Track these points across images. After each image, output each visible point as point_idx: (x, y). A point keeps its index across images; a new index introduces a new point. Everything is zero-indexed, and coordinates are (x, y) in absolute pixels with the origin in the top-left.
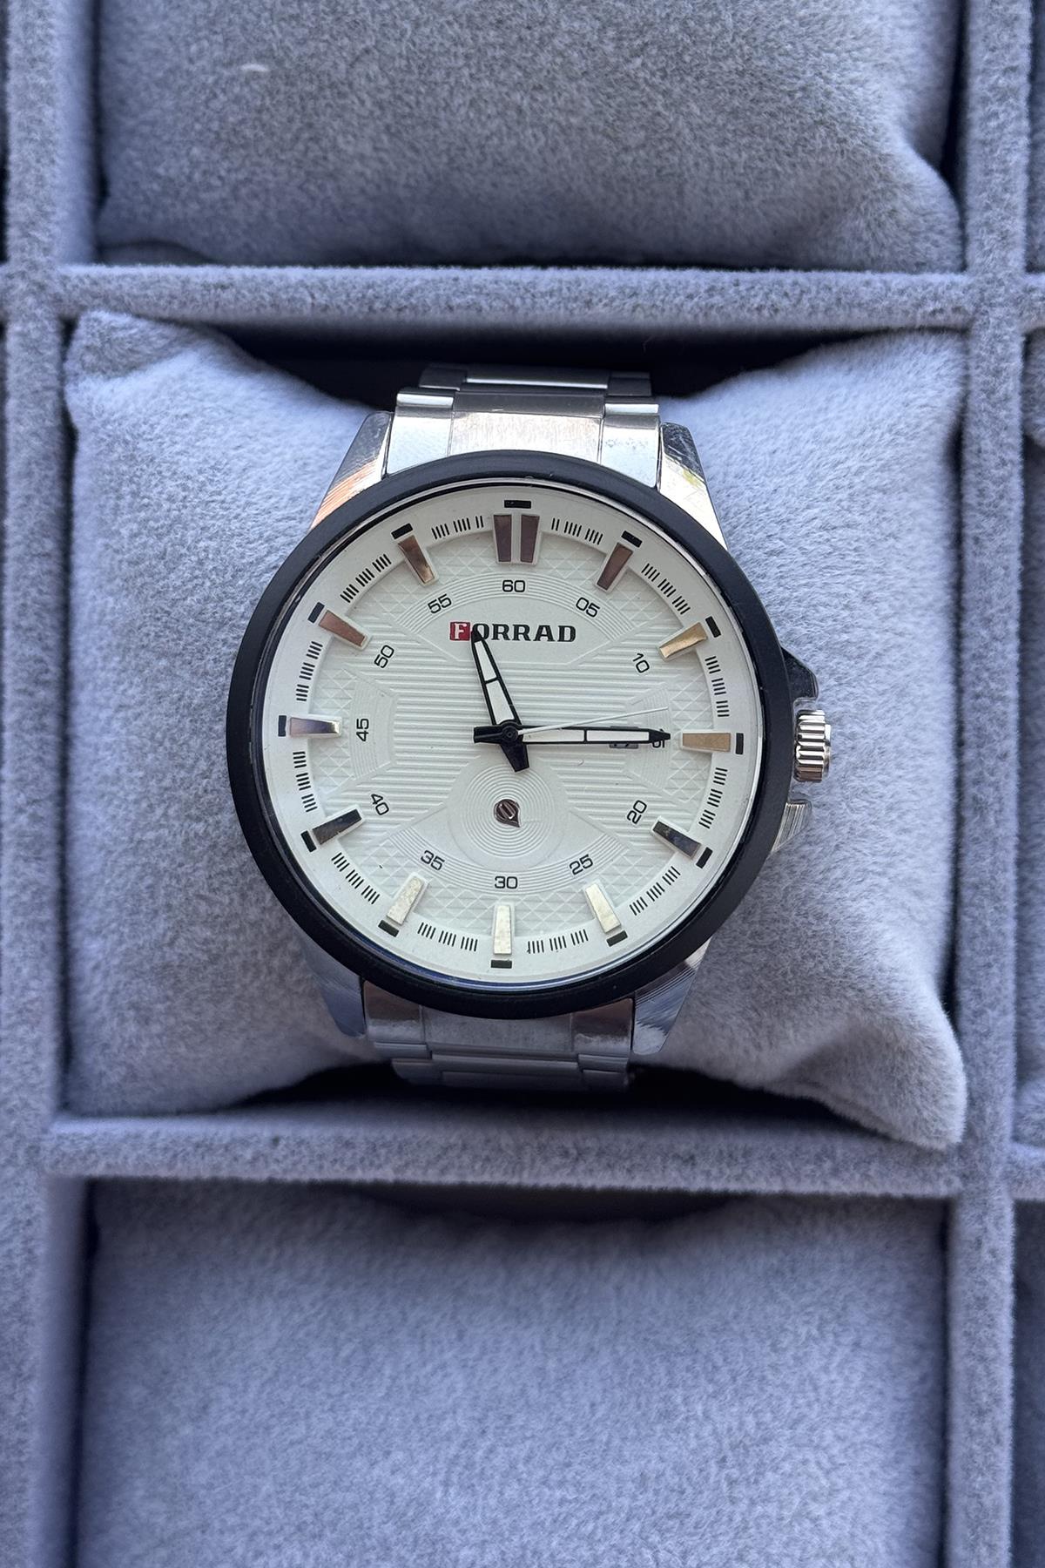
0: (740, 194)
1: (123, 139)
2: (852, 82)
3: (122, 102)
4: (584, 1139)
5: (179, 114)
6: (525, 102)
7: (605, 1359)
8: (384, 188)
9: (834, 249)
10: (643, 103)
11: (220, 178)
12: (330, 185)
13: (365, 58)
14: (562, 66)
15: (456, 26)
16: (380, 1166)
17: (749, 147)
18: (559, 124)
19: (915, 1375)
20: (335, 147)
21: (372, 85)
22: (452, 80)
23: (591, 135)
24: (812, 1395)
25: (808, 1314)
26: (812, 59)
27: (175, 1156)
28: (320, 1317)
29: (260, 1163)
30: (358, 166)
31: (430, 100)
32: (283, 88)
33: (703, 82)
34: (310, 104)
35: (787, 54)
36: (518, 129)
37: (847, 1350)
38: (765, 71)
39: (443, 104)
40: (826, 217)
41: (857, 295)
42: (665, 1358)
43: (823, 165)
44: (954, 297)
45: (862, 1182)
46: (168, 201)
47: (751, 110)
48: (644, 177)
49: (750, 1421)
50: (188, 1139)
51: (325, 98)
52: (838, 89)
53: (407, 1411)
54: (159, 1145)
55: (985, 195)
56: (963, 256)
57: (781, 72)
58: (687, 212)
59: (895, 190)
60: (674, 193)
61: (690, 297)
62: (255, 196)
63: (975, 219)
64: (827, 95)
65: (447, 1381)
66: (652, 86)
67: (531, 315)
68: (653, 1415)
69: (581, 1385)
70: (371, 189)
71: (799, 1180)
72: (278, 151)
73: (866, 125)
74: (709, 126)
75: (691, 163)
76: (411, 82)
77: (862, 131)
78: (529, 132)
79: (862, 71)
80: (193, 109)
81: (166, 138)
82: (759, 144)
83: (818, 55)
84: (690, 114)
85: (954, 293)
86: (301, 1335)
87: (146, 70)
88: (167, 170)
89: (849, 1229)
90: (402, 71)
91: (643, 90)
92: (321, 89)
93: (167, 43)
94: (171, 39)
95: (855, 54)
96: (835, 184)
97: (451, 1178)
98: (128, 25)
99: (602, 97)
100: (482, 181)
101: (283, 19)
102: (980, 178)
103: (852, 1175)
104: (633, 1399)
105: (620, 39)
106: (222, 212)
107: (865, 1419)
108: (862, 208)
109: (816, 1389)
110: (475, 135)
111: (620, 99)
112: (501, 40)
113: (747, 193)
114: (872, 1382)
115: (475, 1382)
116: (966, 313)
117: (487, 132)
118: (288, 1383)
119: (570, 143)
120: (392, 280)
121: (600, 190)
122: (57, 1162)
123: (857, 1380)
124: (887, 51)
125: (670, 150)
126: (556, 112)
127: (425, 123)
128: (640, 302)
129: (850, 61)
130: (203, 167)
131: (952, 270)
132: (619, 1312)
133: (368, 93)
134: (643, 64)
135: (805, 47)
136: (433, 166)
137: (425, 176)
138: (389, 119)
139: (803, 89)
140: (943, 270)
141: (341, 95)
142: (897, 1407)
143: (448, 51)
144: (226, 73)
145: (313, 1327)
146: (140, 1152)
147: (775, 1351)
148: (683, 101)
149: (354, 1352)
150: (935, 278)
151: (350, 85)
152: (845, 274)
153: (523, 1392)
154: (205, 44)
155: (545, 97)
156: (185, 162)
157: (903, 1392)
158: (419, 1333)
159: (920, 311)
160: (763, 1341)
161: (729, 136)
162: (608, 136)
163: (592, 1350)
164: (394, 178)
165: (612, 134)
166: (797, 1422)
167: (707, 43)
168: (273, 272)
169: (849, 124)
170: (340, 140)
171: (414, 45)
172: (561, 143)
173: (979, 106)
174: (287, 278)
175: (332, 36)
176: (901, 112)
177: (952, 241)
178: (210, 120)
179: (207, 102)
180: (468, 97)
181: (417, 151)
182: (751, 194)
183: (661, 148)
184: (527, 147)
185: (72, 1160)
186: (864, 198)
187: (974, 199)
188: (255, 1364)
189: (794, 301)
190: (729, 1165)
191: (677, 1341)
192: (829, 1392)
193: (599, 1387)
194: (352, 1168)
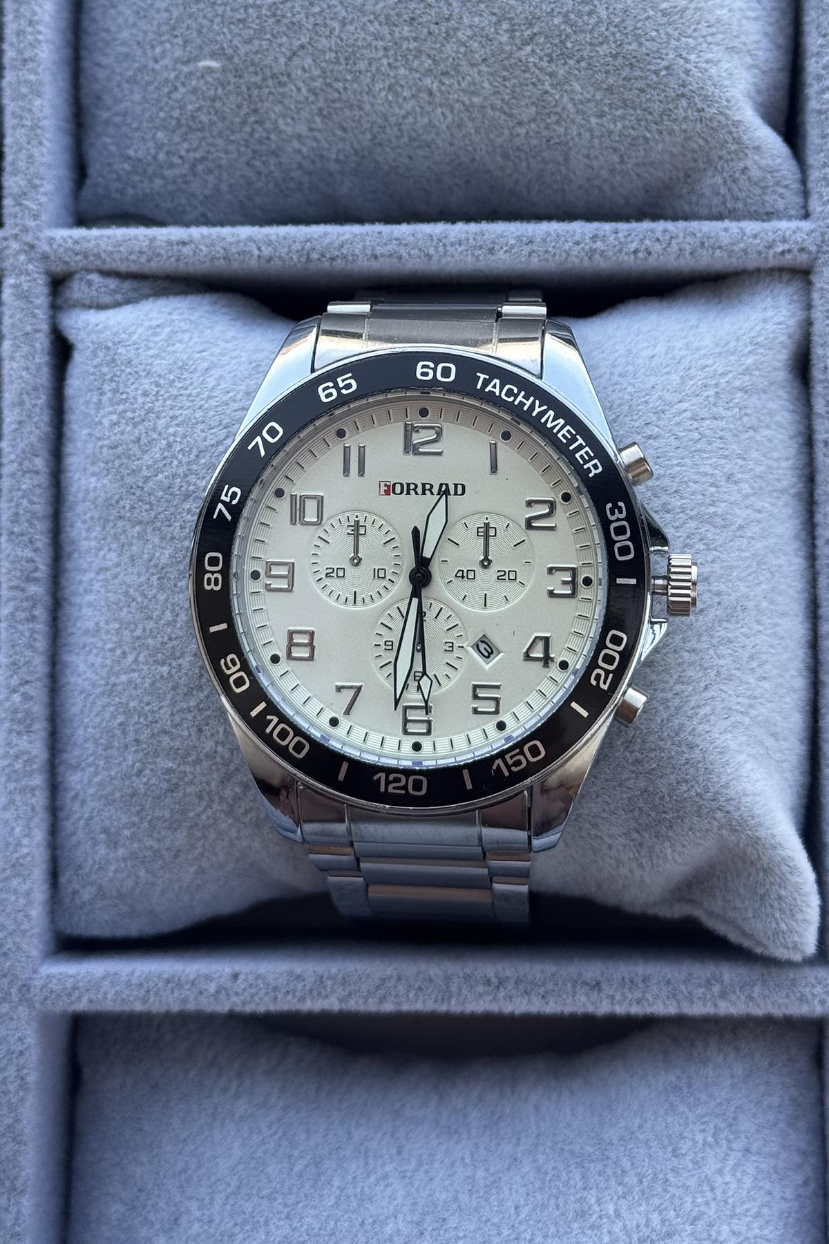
0: (616, 158)
1: (99, 129)
2: (707, 62)
3: (99, 98)
4: (504, 969)
5: (146, 105)
6: (435, 85)
7: (527, 1167)
8: (319, 164)
9: (697, 204)
10: (532, 83)
11: (181, 157)
12: (273, 161)
13: (301, 53)
14: (465, 54)
15: (376, 24)
16: (326, 996)
17: (623, 118)
18: (464, 104)
19: (799, 1178)
20: (276, 128)
21: (307, 75)
22: (374, 68)
23: (490, 112)
24: (709, 1195)
25: (703, 1123)
26: (674, 43)
27: (148, 991)
28: (276, 1137)
29: (223, 996)
30: (296, 144)
31: (355, 86)
32: (233, 80)
33: (583, 64)
34: (256, 92)
35: (653, 39)
36: (429, 109)
37: (739, 1155)
38: (634, 54)
39: (367, 89)
40: (689, 176)
41: (717, 239)
42: (580, 1165)
43: (685, 131)
44: (800, 240)
45: (747, 1004)
46: (136, 178)
47: (624, 86)
48: (535, 147)
49: (656, 1218)
50: (159, 976)
51: (268, 87)
52: (696, 67)
53: (353, 1217)
54: (134, 981)
55: (822, 154)
56: (805, 206)
57: (648, 55)
58: (573, 177)
59: (746, 151)
60: (561, 159)
61: (577, 243)
62: (210, 171)
63: (814, 175)
64: (687, 72)
65: (389, 1190)
66: (541, 69)
67: (443, 261)
68: (571, 1215)
69: (506, 1190)
70: (306, 164)
71: (692, 1002)
72: (229, 133)
73: (720, 97)
74: (589, 101)
75: (575, 133)
76: (340, 72)
77: (717, 102)
78: (439, 110)
79: (716, 53)
80: (158, 101)
81: (135, 126)
82: (632, 115)
83: (678, 40)
84: (573, 91)
85: (799, 236)
86: (259, 1153)
87: (118, 70)
88: (136, 152)
89: (737, 1049)
90: (332, 62)
91: (533, 73)
92: (264, 80)
93: (135, 47)
94: (139, 43)
95: (709, 39)
96: (696, 147)
97: (388, 1007)
98: (103, 35)
99: (499, 79)
100: (400, 155)
101: (233, 23)
102: (817, 141)
103: (739, 998)
104: (552, 1201)
105: (513, 31)
106: (182, 186)
107: (758, 1215)
108: (719, 166)
109: (712, 1189)
110: (393, 115)
111: (513, 81)
112: (414, 35)
113: (621, 157)
114: (761, 1184)
115: (413, 1190)
116: (810, 252)
117: (403, 112)
118: (249, 1196)
119: (473, 120)
120: (326, 234)
121: (499, 159)
122: (46, 999)
123: (748, 1181)
124: (736, 37)
125: (557, 123)
126: (461, 94)
127: (352, 106)
128: (535, 248)
129: (705, 45)
130: (166, 148)
131: (796, 218)
132: (538, 1127)
133: (303, 82)
134: (533, 51)
135: (667, 34)
136: (359, 142)
137: (352, 152)
138: (321, 104)
139: (667, 68)
140: (790, 218)
141: (281, 84)
142: (785, 1205)
143: (370, 45)
144: (185, 69)
145: (271, 1146)
146: (118, 988)
147: (676, 1157)
148: (567, 82)
149: (307, 1166)
150: (783, 225)
151: (289, 76)
152: (708, 223)
153: (456, 1199)
154: (168, 46)
155: (451, 80)
156: (151, 144)
157: (789, 1194)
158: (363, 1149)
159: (771, 252)
160: (664, 1148)
161: (606, 109)
162: (505, 113)
163: (516, 1160)
164: (326, 154)
165: (507, 110)
166: (696, 1219)
167: (585, 32)
168: (226, 231)
169: (706, 96)
170: (281, 121)
171: (342, 40)
172: (466, 119)
173: (814, 82)
174: (238, 235)
175: (273, 35)
176: (751, 87)
177: (796, 193)
178: (172, 108)
179: (170, 93)
180: (388, 83)
181: (344, 130)
182: (626, 159)
183: (549, 121)
184: (437, 123)
185: (59, 996)
186: (721, 158)
187: (813, 159)
188: (220, 1180)
189: (665, 245)
190: (630, 989)
191: (590, 1149)
192: (724, 1192)
193: (523, 1191)
194: (302, 999)
